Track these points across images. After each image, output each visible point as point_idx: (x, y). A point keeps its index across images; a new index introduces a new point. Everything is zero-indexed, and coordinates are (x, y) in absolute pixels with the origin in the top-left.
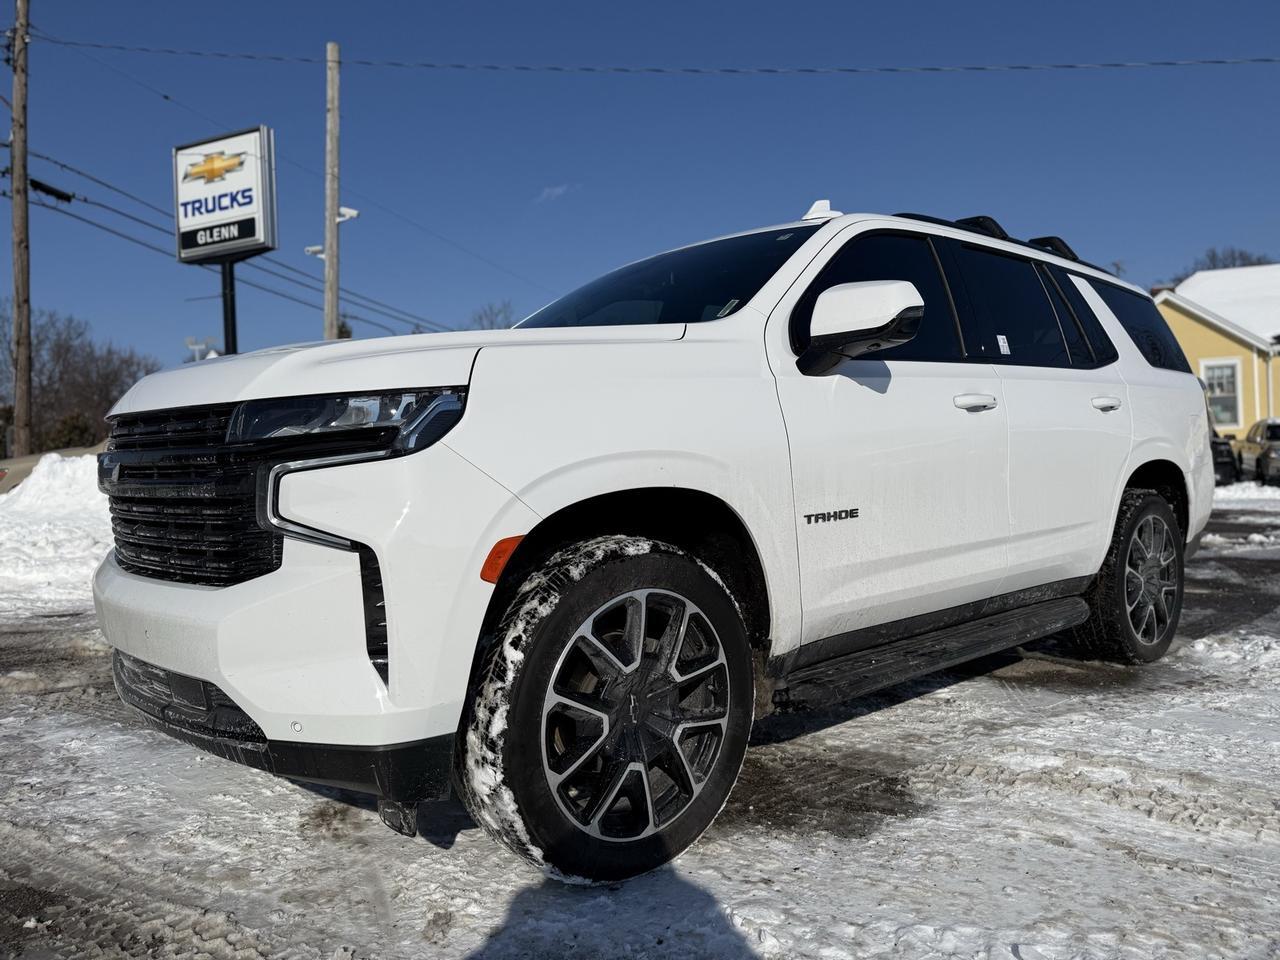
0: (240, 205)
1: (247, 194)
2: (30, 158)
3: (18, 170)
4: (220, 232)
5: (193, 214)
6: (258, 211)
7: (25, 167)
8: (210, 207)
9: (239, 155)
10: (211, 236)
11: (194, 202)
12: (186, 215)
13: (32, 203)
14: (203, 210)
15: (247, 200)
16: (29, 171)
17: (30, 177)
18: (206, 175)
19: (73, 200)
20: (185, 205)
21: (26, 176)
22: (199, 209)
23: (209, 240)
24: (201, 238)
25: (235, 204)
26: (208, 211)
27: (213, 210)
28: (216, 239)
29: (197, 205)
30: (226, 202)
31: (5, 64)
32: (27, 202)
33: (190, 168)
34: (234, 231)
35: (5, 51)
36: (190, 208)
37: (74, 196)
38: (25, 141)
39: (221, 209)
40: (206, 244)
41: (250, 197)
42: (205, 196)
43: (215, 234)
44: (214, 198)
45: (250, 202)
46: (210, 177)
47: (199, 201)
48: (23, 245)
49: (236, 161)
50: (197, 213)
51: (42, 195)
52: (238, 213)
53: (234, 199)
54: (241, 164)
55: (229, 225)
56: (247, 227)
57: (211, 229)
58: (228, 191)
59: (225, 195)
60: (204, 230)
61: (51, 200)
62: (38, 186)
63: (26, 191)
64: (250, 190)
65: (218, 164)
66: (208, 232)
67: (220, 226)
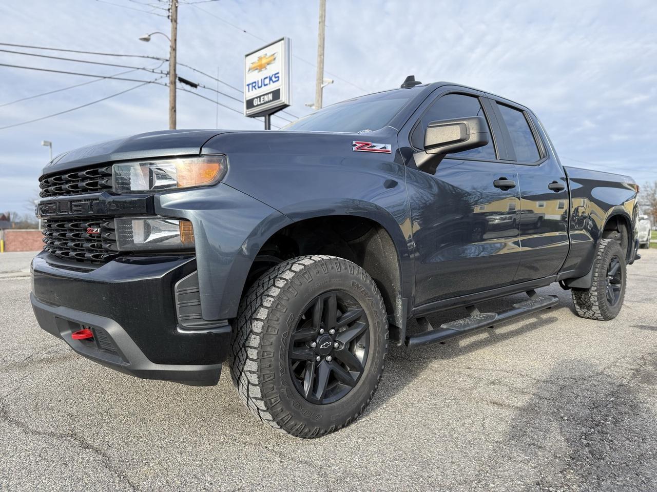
0: (273, 82)
1: (277, 76)
2: (178, 66)
3: (172, 72)
4: (264, 98)
5: (252, 90)
6: (282, 84)
7: (175, 70)
8: (260, 85)
9: (274, 55)
10: (260, 101)
11: (253, 83)
12: (249, 91)
13: (179, 89)
14: (256, 87)
15: (277, 79)
16: (177, 72)
17: (178, 76)
18: (258, 68)
19: (198, 87)
20: (248, 85)
21: (175, 75)
22: (254, 87)
23: (259, 103)
24: (256, 102)
25: (271, 82)
26: (259, 87)
27: (261, 87)
28: (262, 102)
29: (254, 85)
30: (267, 81)
31: (167, 18)
32: (175, 88)
33: (251, 65)
34: (270, 97)
35: (168, 12)
36: (251, 86)
37: (199, 85)
38: (175, 57)
39: (265, 85)
40: (258, 105)
41: (278, 77)
42: (258, 79)
43: (262, 99)
44: (262, 80)
45: (278, 80)
46: (260, 68)
47: (255, 82)
48: (173, 110)
49: (272, 58)
50: (254, 89)
51: (183, 84)
52: (273, 87)
53: (271, 79)
54: (275, 59)
55: (268, 94)
56: (276, 94)
57: (260, 97)
58: (268, 76)
59: (266, 78)
60: (257, 98)
61: (188, 87)
62: (181, 80)
63: (175, 83)
64: (278, 73)
65: (264, 61)
66: (259, 99)
67: (264, 95)
